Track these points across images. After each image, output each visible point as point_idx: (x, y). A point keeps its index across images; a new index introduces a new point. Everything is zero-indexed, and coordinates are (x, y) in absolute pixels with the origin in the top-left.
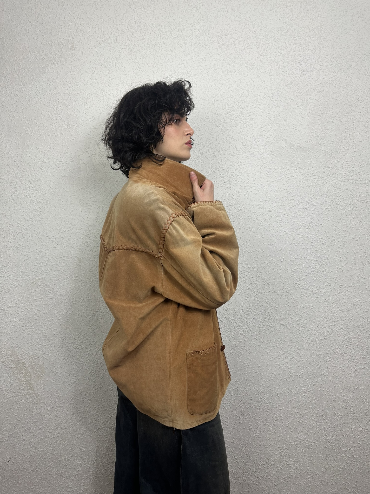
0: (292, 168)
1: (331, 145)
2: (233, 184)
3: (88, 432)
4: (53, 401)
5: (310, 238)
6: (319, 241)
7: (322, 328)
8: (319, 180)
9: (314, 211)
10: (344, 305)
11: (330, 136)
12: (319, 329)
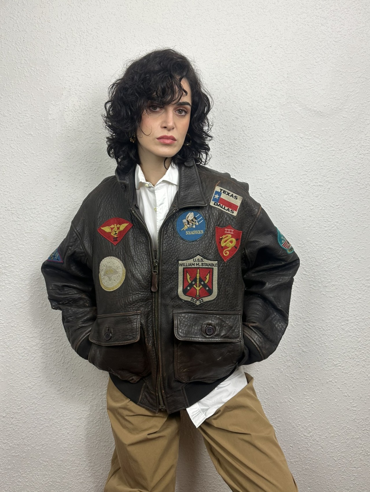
0: (306, 137)
1: (353, 110)
2: (235, 153)
3: (51, 444)
4: (9, 406)
5: (323, 221)
6: (333, 226)
7: (333, 327)
8: (337, 152)
9: (329, 189)
10: (359, 301)
11: (353, 100)
12: (329, 328)
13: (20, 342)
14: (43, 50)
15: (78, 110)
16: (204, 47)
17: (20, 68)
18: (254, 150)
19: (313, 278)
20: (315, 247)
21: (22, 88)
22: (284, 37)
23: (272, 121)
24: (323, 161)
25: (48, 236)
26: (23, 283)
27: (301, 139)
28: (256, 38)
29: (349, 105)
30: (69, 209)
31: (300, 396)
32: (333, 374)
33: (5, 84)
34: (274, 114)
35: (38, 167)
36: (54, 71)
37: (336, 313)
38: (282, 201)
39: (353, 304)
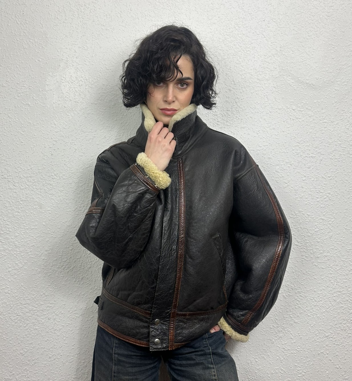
13: (13, 308)
14: (41, 22)
15: (74, 82)
16: (198, 21)
17: (19, 40)
18: (246, 121)
19: (304, 248)
20: (307, 218)
21: (20, 60)
22: (278, 12)
23: (264, 93)
24: (315, 132)
25: (43, 203)
26: (18, 250)
27: (294, 111)
28: (249, 13)
29: (341, 78)
30: (64, 177)
31: (291, 367)
32: (324, 346)
33: (5, 55)
34: (267, 86)
35: (34, 136)
36: (52, 43)
37: (328, 284)
38: (275, 172)
39: (345, 275)
